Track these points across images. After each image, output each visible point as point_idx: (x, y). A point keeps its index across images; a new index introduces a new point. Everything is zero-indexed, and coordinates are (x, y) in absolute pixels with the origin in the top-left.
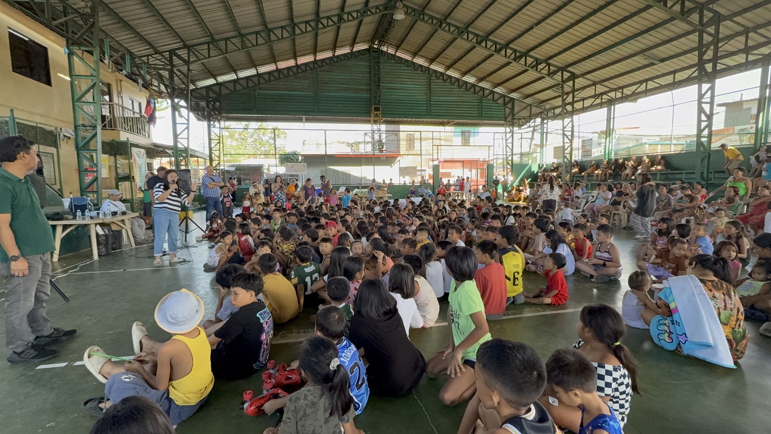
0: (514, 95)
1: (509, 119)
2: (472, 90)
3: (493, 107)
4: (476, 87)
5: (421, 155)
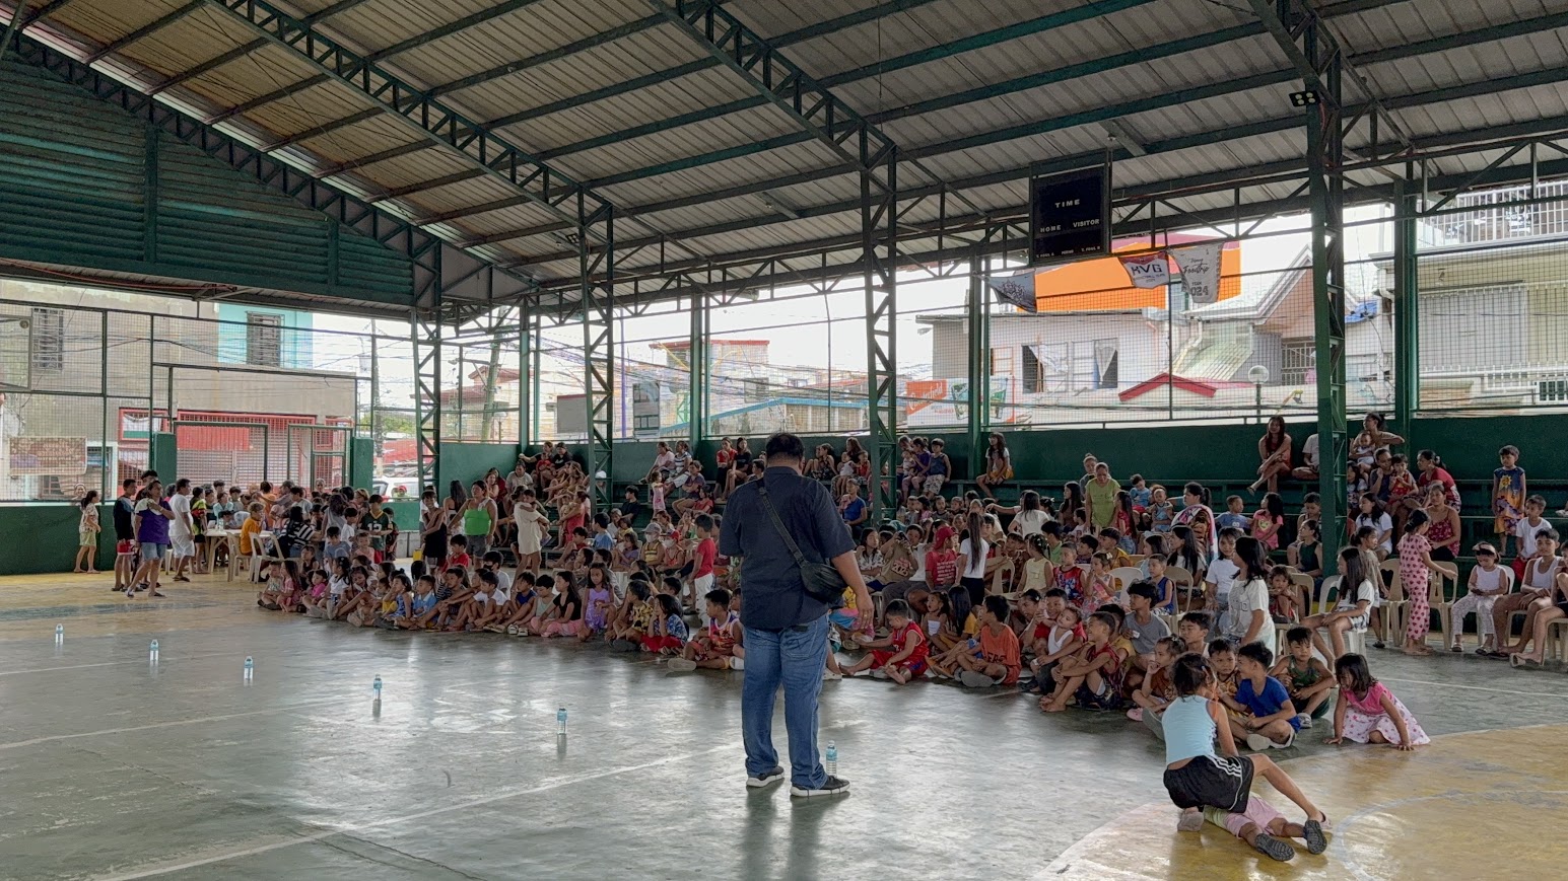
0: (437, 230)
1: (426, 300)
2: (304, 194)
3: (374, 258)
4: (318, 189)
5: (104, 395)
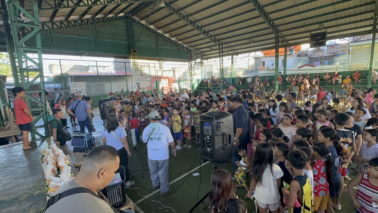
1: (190, 59)
3: (184, 53)
4: (177, 43)
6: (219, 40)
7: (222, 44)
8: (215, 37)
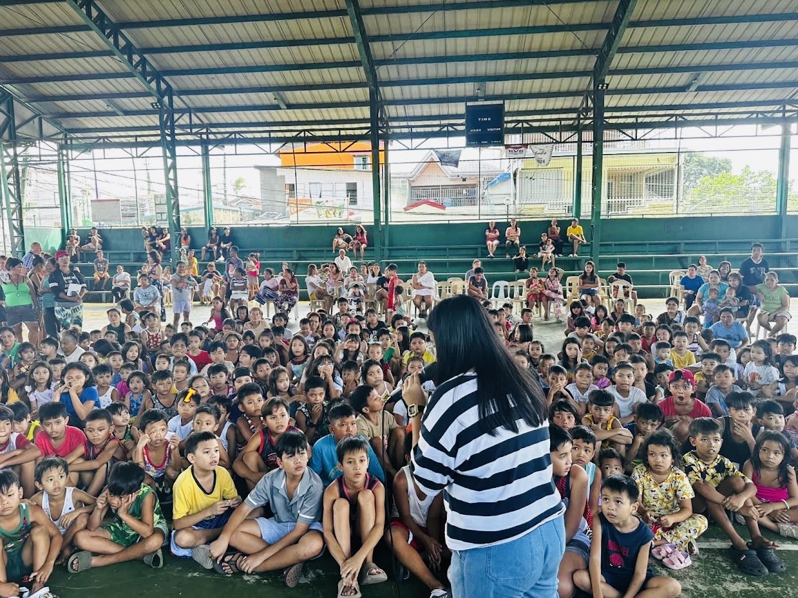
0: (11, 89)
1: (6, 135)
6: (158, 75)
7: (170, 92)
8: (146, 56)
